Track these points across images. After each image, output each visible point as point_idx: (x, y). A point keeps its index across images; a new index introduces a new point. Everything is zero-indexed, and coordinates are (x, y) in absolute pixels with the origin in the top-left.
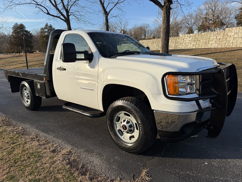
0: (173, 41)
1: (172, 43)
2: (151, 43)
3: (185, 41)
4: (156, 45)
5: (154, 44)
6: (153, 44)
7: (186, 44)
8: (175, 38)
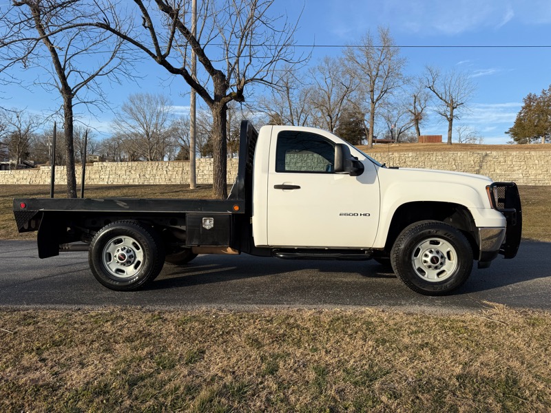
0: (177, 169)
1: (175, 173)
2: (123, 169)
3: (203, 172)
4: (138, 175)
5: (133, 172)
6: (130, 171)
7: (205, 177)
8: (181, 164)
